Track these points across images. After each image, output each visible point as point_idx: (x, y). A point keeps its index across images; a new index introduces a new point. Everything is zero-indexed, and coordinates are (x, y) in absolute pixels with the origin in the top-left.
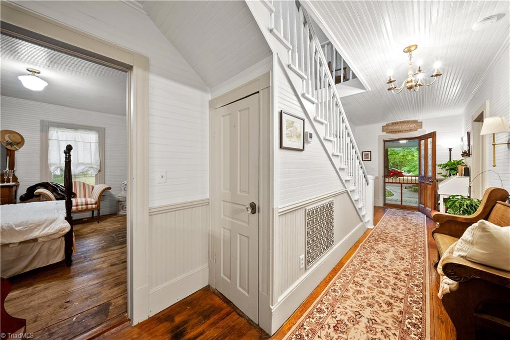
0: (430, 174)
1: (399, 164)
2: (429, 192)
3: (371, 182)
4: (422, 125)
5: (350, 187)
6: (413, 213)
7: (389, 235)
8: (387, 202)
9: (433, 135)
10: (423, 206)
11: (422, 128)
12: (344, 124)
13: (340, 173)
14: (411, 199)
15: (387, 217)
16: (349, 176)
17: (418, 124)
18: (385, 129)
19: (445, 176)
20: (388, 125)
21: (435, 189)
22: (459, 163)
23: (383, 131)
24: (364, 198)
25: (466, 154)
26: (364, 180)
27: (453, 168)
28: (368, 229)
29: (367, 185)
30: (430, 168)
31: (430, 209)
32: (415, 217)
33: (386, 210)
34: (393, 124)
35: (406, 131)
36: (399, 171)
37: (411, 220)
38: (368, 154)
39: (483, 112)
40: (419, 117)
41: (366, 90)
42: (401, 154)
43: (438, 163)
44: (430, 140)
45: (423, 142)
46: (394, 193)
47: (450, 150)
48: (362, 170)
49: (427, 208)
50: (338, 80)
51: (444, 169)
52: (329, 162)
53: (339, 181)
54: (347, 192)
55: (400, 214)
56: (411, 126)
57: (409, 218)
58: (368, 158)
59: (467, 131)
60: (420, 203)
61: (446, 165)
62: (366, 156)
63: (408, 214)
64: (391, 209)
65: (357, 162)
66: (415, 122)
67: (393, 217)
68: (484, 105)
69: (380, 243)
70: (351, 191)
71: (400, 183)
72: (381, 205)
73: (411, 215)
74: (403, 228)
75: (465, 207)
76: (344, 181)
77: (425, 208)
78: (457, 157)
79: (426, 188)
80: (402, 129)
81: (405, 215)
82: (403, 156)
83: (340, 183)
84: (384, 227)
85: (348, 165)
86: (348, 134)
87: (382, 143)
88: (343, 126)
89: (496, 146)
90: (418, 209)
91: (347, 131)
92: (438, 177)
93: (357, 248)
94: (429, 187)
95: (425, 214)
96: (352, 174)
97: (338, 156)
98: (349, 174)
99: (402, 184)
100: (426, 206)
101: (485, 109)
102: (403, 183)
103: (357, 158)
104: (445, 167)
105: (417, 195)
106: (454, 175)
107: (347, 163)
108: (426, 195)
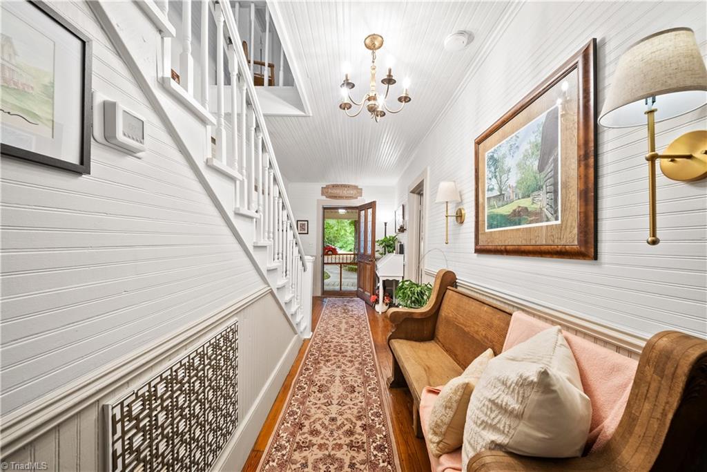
0: (369, 252)
1: (333, 239)
2: (368, 273)
3: (309, 266)
4: (361, 193)
5: (278, 281)
6: (353, 301)
7: (332, 345)
8: (326, 288)
9: (372, 205)
10: (362, 290)
11: (361, 196)
12: (267, 157)
13: (257, 256)
14: (350, 281)
15: (327, 312)
16: (276, 260)
17: (359, 191)
18: (325, 191)
19: (381, 254)
20: (327, 187)
21: (374, 268)
22: (394, 239)
23: (323, 194)
24: (299, 294)
25: (402, 230)
26: (300, 263)
27: (390, 245)
28: (304, 340)
29: (304, 271)
30: (369, 244)
31: (369, 294)
32: (355, 306)
33: (325, 300)
34: (333, 186)
35: (347, 198)
36: (333, 247)
37: (352, 311)
38: (304, 225)
39: (423, 181)
40: (360, 184)
41: (305, 112)
42: (335, 228)
43: (376, 240)
44: (370, 211)
45: (363, 213)
46: (331, 275)
47: (386, 224)
48: (297, 248)
49: (366, 293)
50: (258, 81)
51: (381, 246)
52: (227, 231)
53: (254, 272)
54: (272, 293)
55: (340, 303)
56: (352, 192)
57: (350, 308)
58: (304, 230)
59: (403, 203)
60: (359, 286)
61: (383, 241)
62: (303, 227)
63: (348, 302)
64: (330, 299)
65: (290, 233)
66: (356, 187)
67: (334, 310)
68: (425, 172)
69: (321, 365)
70: (278, 289)
71: (339, 263)
72: (319, 294)
73: (351, 304)
74: (346, 327)
75: (416, 296)
76: (265, 273)
77: (364, 292)
78: (391, 233)
79: (365, 268)
80: (343, 195)
81: (345, 305)
82: (337, 230)
83: (257, 278)
84: (325, 330)
85: (273, 239)
86: (275, 179)
87: (321, 210)
88: (264, 159)
89: (449, 218)
90: (356, 294)
91: (272, 171)
92: (377, 255)
93: (288, 392)
94: (368, 267)
95: (364, 300)
96: (280, 255)
97: (251, 218)
98: (276, 256)
99: (341, 264)
100: (365, 290)
101: (426, 178)
102: (343, 263)
103: (291, 226)
104: (382, 244)
105: (355, 276)
106: (389, 252)
107: (271, 235)
108: (365, 276)
